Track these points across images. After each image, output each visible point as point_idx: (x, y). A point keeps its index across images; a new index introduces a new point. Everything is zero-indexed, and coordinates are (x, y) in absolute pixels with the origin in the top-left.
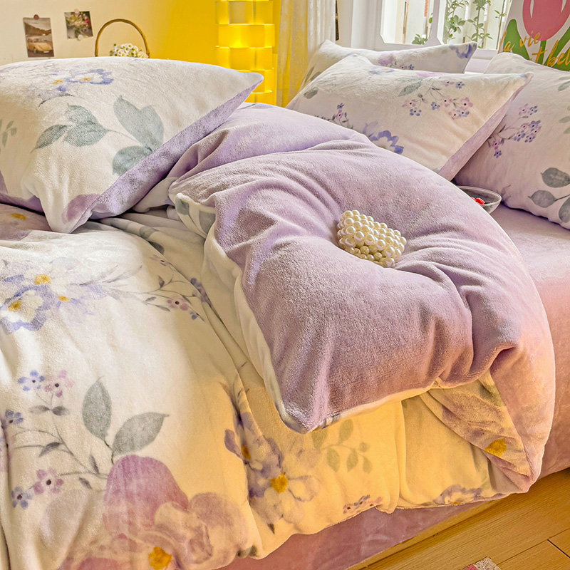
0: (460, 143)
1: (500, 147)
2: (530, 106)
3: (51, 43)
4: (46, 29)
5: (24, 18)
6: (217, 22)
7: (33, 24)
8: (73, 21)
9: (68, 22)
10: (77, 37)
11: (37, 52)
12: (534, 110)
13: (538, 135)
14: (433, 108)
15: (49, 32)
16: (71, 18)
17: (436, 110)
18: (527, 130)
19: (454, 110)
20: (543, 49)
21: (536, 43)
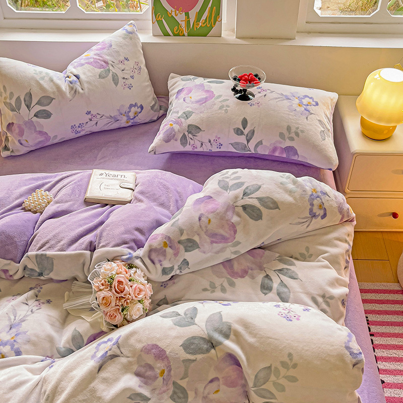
20: (188, 17)
21: (181, 14)
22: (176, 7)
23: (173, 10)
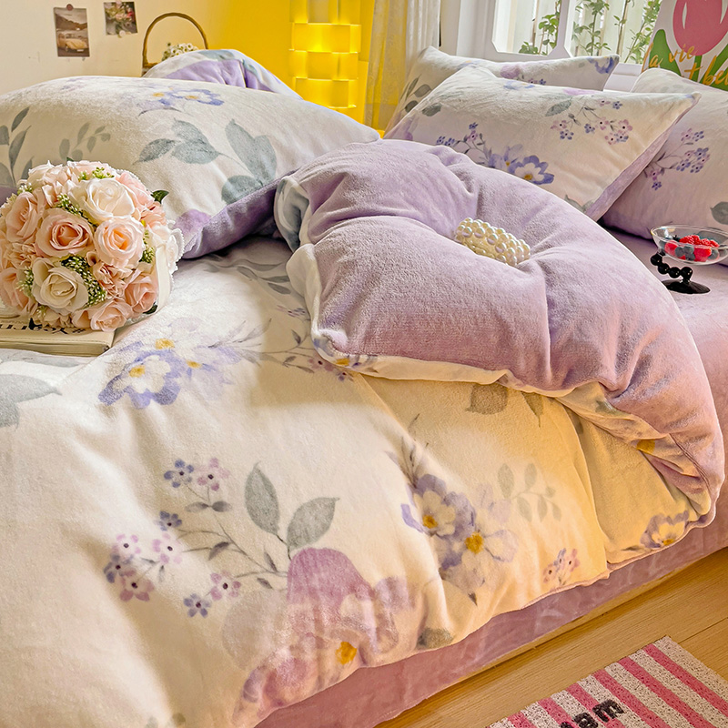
0: (617, 172)
1: (660, 178)
2: (694, 131)
3: (86, 39)
4: (81, 22)
5: (55, 9)
6: (292, 20)
7: (66, 16)
8: (114, 13)
9: (108, 15)
10: (118, 33)
11: (70, 49)
12: (700, 136)
13: (706, 165)
14: (588, 131)
15: (85, 26)
16: (111, 10)
17: (590, 133)
18: (693, 159)
19: (611, 134)
20: (699, 66)
21: (688, 58)
22: (684, 46)
23: (680, 50)
